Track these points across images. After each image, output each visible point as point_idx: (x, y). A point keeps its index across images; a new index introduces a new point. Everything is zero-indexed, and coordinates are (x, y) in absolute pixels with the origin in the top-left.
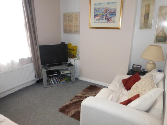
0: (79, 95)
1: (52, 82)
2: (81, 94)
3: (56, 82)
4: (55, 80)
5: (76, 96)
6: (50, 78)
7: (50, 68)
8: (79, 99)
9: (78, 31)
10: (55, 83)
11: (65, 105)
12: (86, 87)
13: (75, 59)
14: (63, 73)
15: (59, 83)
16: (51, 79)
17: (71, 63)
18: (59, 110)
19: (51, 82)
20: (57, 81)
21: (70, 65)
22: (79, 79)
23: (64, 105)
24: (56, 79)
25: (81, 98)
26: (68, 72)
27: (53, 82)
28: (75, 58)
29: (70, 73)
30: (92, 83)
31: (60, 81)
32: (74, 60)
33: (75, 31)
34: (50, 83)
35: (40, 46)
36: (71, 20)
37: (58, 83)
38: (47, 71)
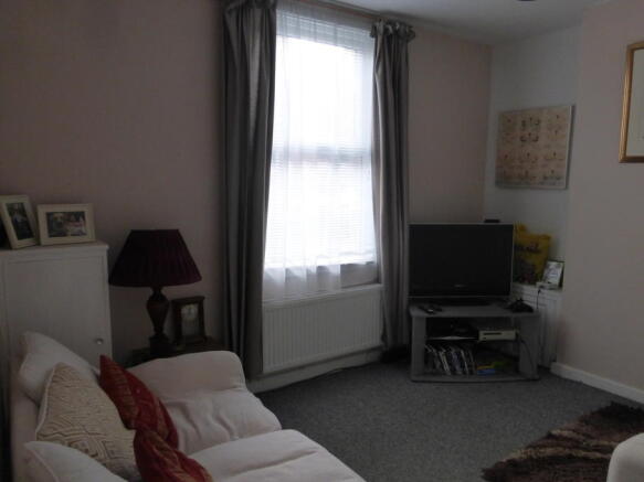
0: (565, 433)
1: (442, 366)
2: (574, 431)
3: (457, 367)
4: (455, 357)
5: (550, 436)
6: (438, 350)
7: (441, 310)
8: (567, 451)
9: (558, 179)
10: (453, 371)
11: (509, 461)
12: (595, 409)
13: (542, 287)
14: (489, 337)
15: (471, 373)
16: (441, 354)
17: (521, 300)
18: (482, 474)
19: (438, 364)
20: (462, 366)
21: (522, 307)
22: (553, 371)
23: (504, 460)
24: (459, 354)
25: (577, 447)
26: (508, 335)
27: (447, 367)
28: (539, 284)
29: (518, 341)
30: (617, 396)
31: (476, 367)
32: (537, 289)
33: (545, 178)
34: (434, 367)
35: (412, 227)
36: (533, 137)
37: (464, 373)
38: (428, 319)
